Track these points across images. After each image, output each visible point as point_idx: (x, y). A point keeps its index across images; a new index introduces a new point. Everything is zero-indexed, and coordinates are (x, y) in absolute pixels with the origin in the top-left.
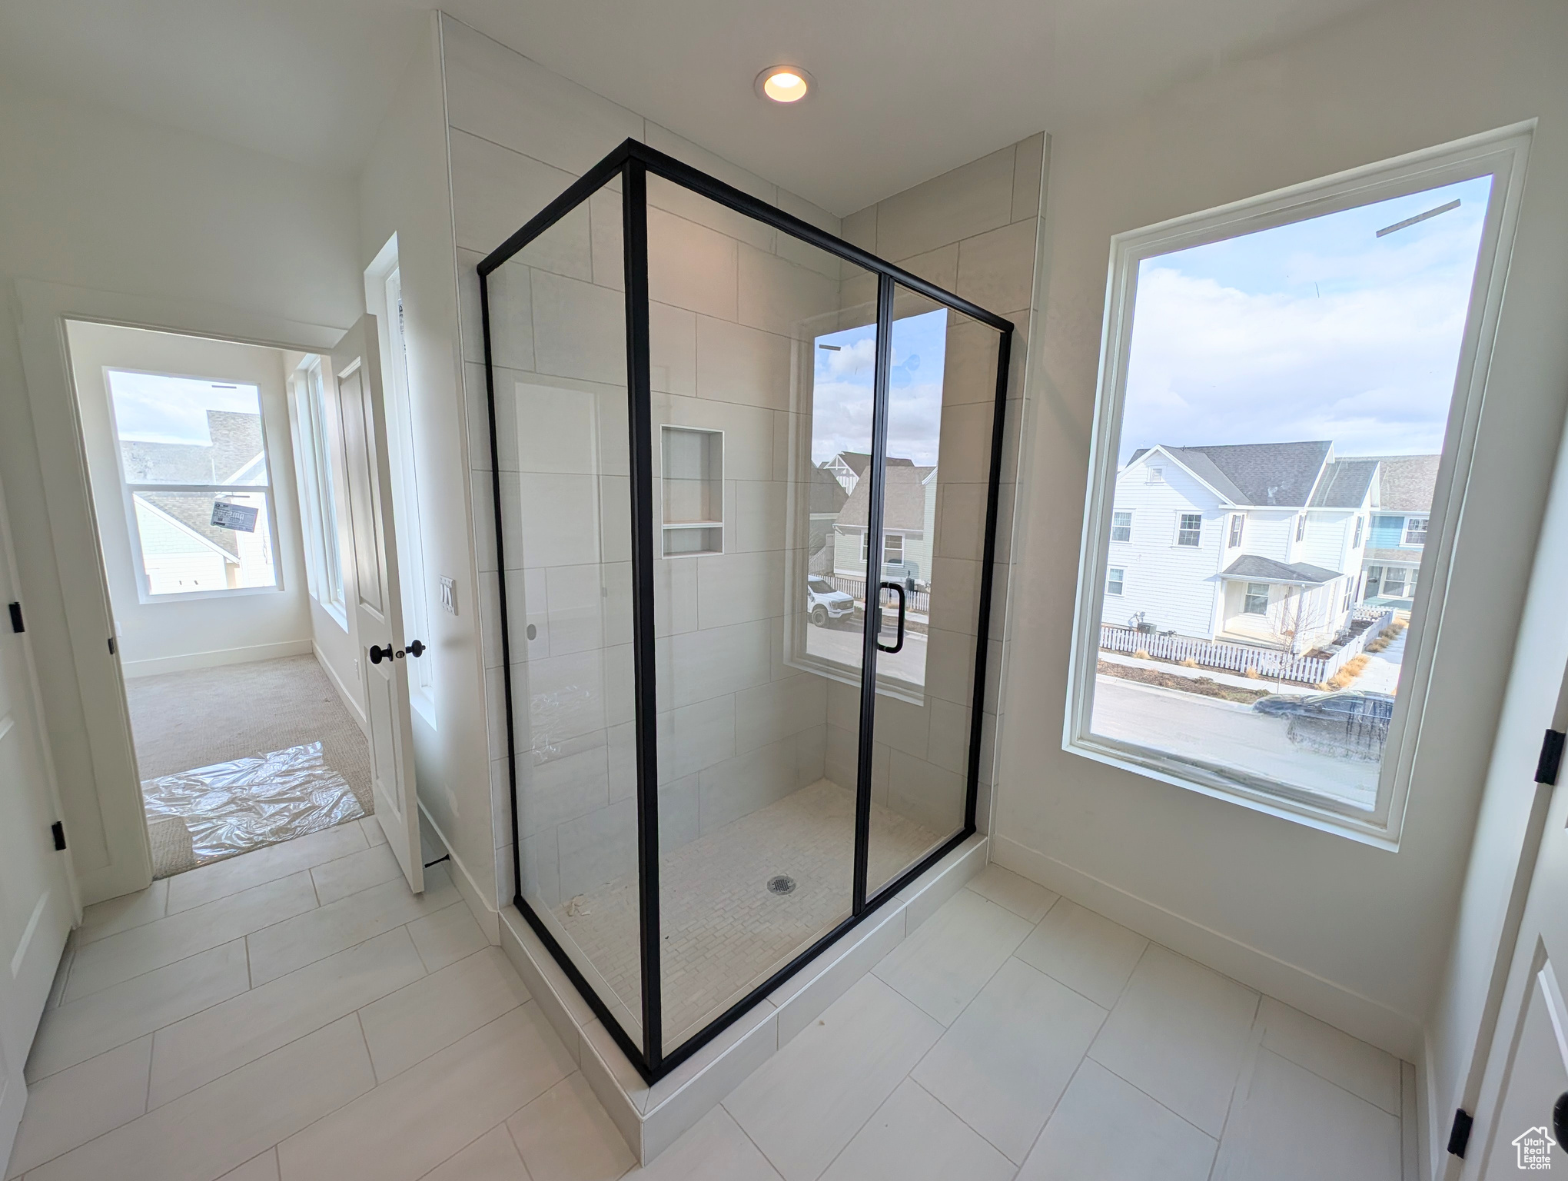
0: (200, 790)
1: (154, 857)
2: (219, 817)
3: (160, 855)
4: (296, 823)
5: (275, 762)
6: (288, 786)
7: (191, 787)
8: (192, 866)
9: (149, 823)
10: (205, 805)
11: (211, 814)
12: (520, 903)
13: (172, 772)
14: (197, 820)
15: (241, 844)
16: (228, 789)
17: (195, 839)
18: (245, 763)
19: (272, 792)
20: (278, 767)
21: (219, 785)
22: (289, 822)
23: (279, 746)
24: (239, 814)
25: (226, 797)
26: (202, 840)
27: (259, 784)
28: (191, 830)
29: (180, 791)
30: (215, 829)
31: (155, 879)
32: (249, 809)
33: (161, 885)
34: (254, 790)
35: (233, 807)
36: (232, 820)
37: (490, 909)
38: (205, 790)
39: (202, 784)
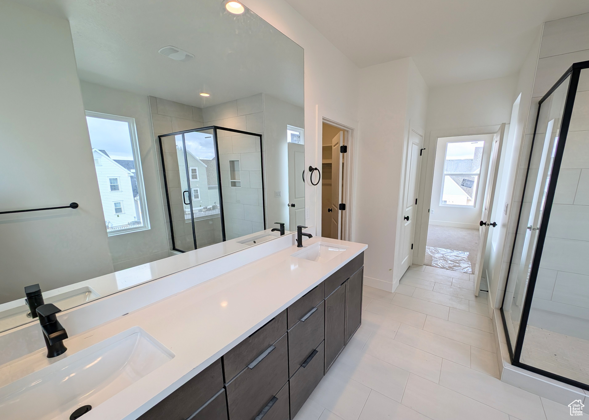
0: (437, 252)
1: (425, 261)
2: (439, 259)
3: (426, 261)
4: (454, 268)
5: (455, 253)
6: (456, 259)
7: (436, 251)
8: (431, 266)
9: (426, 254)
10: (437, 255)
11: (437, 258)
12: (501, 310)
13: (433, 247)
14: (435, 257)
15: (441, 266)
16: (443, 254)
17: (433, 261)
18: (449, 251)
19: (452, 259)
20: (456, 254)
21: (441, 253)
22: (452, 267)
23: (458, 250)
24: (443, 260)
25: (442, 256)
26: (434, 262)
27: (450, 256)
28: (433, 259)
29: (434, 251)
30: (437, 261)
31: (424, 265)
32: (445, 260)
33: (425, 266)
34: (448, 257)
35: (442, 258)
36: (441, 261)
37: (492, 307)
38: (438, 253)
39: (438, 251)
